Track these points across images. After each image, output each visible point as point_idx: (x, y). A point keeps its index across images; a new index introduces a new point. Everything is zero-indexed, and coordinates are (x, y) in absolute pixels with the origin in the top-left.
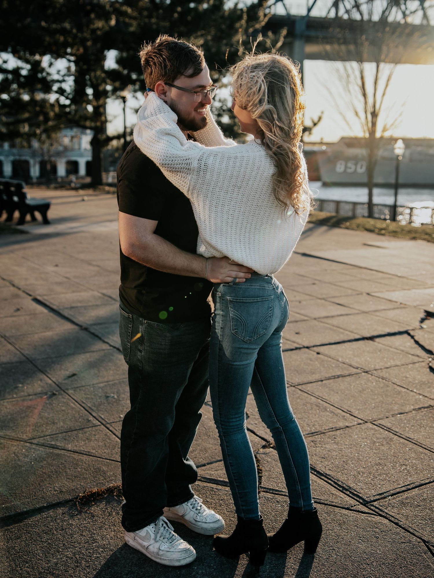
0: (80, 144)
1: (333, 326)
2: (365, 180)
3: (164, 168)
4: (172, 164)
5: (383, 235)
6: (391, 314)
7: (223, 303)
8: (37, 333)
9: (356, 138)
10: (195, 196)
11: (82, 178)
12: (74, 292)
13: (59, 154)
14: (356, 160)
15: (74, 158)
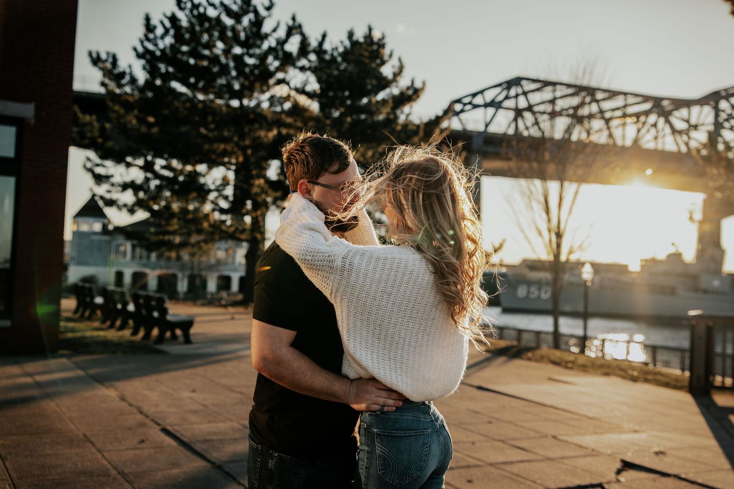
0: (234, 258)
1: (513, 474)
2: (549, 306)
3: (303, 265)
4: (312, 260)
5: (571, 368)
6: (581, 462)
7: (368, 436)
8: (160, 470)
9: (539, 261)
10: (338, 300)
11: (234, 294)
12: (209, 422)
13: (211, 268)
14: (539, 284)
15: (226, 273)
